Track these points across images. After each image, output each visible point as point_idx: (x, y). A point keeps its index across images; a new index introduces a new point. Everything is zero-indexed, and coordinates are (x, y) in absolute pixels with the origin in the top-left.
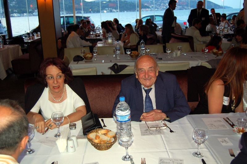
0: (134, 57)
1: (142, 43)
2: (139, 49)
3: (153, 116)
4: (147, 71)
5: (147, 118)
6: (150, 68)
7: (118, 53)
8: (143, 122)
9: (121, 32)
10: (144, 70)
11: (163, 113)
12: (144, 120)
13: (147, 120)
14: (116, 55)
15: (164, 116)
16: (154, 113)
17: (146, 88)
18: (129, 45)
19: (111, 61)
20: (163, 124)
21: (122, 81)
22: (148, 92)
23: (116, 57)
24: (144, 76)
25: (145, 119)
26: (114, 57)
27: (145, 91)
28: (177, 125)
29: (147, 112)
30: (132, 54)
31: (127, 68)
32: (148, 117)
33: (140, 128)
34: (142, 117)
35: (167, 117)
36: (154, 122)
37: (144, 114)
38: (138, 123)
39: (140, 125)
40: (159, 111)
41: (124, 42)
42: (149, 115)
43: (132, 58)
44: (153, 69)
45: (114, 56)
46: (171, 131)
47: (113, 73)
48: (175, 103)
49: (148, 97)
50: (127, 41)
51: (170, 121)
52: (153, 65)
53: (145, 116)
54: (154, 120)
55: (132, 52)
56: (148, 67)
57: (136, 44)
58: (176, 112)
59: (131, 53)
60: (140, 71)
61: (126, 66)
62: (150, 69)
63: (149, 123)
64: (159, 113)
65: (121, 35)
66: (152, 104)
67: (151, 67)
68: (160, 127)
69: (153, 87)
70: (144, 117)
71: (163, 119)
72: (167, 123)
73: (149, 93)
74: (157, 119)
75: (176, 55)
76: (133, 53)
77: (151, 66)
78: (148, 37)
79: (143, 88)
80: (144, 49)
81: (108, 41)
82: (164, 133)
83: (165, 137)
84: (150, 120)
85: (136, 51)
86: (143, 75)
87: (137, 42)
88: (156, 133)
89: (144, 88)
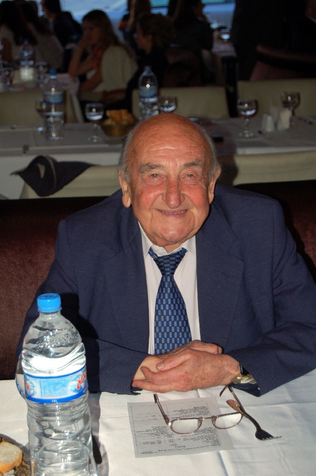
0: (116, 132)
1: (146, 78)
2: (137, 104)
3: (187, 368)
4: (173, 177)
5: (159, 378)
6: (187, 165)
7: (54, 117)
8: (146, 396)
9: (72, 41)
10: (161, 172)
11: (228, 357)
12: (148, 386)
13: (162, 387)
14: (47, 126)
15: (231, 368)
16: (188, 357)
17: (161, 251)
18: (100, 89)
19: (26, 149)
20: (228, 402)
21: (62, 225)
22: (168, 265)
23: (47, 133)
24: (160, 199)
25: (151, 382)
26: (42, 132)
27: (159, 261)
28: (285, 408)
29: (161, 354)
30: (109, 122)
31: (86, 175)
32: (165, 377)
33: (133, 422)
34: (139, 375)
35: (245, 373)
36: (191, 395)
37: (149, 363)
38: (126, 399)
39: (131, 406)
40: (212, 349)
41: (82, 78)
42: (168, 366)
43: (108, 138)
44: (198, 169)
45: (40, 129)
46: (262, 435)
47: (32, 195)
48: (276, 316)
49: (168, 288)
50: (90, 75)
51: (254, 390)
52: (199, 156)
53: (154, 369)
54: (190, 385)
55: (108, 113)
56: (183, 163)
57: (123, 85)
58: (282, 353)
59: (105, 117)
60: (146, 175)
61: (82, 167)
62: (189, 171)
63: (169, 398)
64: (208, 358)
65: (68, 55)
66: (185, 316)
67: (193, 164)
68: (214, 418)
69: (189, 245)
70: (150, 375)
71: (228, 381)
72: (245, 398)
73: (174, 269)
74: (204, 382)
75: (276, 125)
76: (113, 119)
77: (192, 159)
78: (171, 60)
79: (151, 249)
80: (154, 104)
81: (19, 76)
82: (230, 444)
83: (237, 461)
84: (173, 385)
85: (124, 112)
86: (159, 192)
87: (129, 76)
88: (200, 443)
89: (151, 252)
